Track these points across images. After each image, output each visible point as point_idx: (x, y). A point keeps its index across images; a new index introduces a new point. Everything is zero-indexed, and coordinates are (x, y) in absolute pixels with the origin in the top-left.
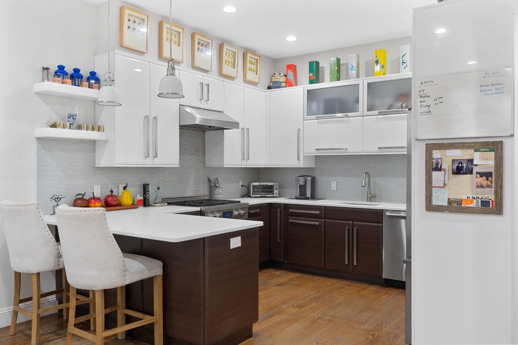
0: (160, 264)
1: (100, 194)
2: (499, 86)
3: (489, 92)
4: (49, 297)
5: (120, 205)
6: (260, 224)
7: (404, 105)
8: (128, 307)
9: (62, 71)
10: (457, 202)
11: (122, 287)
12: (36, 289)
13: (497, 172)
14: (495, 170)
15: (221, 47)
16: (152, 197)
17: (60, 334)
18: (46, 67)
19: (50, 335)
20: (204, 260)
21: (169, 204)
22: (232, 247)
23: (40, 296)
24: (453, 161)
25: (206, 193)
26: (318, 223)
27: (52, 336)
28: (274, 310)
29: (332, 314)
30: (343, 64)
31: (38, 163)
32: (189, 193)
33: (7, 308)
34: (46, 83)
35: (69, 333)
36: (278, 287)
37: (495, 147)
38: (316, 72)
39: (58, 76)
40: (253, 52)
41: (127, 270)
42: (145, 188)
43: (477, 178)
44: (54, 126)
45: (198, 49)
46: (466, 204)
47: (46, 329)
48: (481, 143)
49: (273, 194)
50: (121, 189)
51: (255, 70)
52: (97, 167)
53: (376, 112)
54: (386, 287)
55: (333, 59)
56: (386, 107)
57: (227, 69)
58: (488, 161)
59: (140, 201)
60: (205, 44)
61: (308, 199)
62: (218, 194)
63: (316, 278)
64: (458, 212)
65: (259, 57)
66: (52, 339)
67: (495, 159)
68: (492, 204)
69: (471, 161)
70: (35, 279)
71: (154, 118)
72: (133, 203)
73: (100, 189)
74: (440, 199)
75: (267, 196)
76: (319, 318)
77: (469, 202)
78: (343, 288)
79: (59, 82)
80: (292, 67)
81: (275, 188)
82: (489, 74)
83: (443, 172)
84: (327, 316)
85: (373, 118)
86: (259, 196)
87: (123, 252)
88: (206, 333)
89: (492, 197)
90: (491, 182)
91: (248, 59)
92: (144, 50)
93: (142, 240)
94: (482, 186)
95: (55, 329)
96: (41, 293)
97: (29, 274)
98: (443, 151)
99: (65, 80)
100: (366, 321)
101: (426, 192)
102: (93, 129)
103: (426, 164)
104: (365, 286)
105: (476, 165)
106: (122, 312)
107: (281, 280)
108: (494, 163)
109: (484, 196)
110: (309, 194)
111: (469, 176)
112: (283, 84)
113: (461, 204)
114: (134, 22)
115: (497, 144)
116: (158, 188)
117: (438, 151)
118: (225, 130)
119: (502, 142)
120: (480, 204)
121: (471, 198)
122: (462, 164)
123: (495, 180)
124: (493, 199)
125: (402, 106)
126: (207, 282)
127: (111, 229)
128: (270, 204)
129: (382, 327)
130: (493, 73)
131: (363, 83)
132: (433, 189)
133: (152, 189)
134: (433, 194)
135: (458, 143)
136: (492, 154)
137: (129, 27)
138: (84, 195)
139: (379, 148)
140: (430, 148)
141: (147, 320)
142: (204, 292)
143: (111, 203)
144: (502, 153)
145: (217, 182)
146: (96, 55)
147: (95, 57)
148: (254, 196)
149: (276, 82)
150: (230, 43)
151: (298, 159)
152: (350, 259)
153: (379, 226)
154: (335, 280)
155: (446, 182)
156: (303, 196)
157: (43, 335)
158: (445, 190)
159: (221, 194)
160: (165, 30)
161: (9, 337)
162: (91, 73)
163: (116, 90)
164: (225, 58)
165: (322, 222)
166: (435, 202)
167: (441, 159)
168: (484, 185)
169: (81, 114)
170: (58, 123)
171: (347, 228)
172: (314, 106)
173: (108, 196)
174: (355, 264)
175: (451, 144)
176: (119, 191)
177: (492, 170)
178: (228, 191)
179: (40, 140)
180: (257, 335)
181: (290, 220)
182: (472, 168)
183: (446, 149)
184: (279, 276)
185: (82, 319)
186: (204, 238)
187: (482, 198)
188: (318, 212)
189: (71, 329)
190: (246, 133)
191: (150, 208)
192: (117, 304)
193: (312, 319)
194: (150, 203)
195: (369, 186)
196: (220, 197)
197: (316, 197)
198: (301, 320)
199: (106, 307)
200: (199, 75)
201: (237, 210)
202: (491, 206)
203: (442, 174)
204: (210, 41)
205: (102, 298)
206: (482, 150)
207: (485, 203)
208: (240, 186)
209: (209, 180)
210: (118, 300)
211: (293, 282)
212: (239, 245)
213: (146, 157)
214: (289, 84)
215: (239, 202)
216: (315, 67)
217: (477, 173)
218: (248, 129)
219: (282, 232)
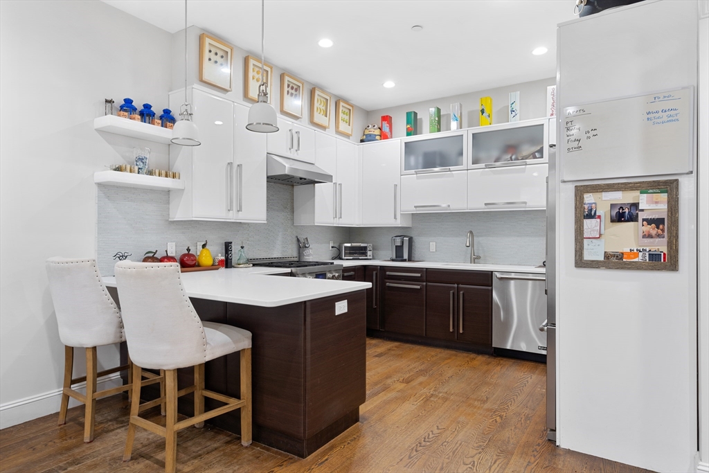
0: (249, 334)
1: (174, 252)
2: (672, 113)
3: (659, 120)
4: (111, 375)
5: (199, 266)
6: (368, 285)
7: (513, 157)
8: (208, 387)
9: (129, 105)
10: (617, 257)
11: (200, 365)
12: (92, 367)
13: (671, 218)
14: (668, 215)
15: (312, 93)
16: (235, 258)
17: (122, 422)
18: (109, 99)
19: (110, 423)
20: (305, 329)
21: (254, 265)
22: (338, 312)
23: (96, 375)
24: (612, 206)
25: (295, 254)
26: (419, 287)
27: (113, 425)
28: (379, 386)
29: (446, 390)
30: (444, 115)
31: (99, 214)
32: (276, 254)
33: (57, 390)
34: (109, 116)
35: (132, 424)
36: (377, 358)
37: (669, 187)
38: (414, 125)
39: (125, 111)
40: (346, 101)
41: (207, 343)
42: (228, 246)
43: (643, 225)
44: (119, 169)
45: (288, 92)
46: (629, 258)
47: (106, 415)
48: (650, 182)
49: (367, 256)
50: (200, 248)
51: (348, 121)
52: (171, 222)
53: (483, 165)
54: (495, 356)
55: (433, 110)
56: (493, 160)
57: (319, 118)
58: (659, 205)
59: (222, 261)
60: (295, 87)
61: (405, 260)
62: (308, 256)
63: (417, 347)
64: (618, 268)
65: (352, 106)
66: (112, 428)
67: (668, 202)
68: (664, 258)
69: (636, 205)
70: (90, 355)
71: (238, 166)
72: (214, 263)
73: (174, 247)
74: (594, 252)
75: (361, 258)
76: (432, 395)
77: (632, 256)
78: (449, 358)
79: (125, 116)
80: (386, 119)
81: (368, 249)
82: (659, 98)
83: (599, 220)
84: (440, 393)
85: (479, 172)
87: (202, 320)
88: (307, 420)
89: (664, 249)
90: (663, 230)
91: (341, 108)
92: (228, 88)
93: (226, 304)
94: (650, 236)
95: (117, 415)
96: (99, 371)
97: (83, 348)
98: (598, 195)
99: (133, 116)
100: (487, 398)
101: (576, 244)
102: (166, 176)
103: (576, 210)
104: (473, 356)
105: (642, 210)
106: (200, 394)
107: (379, 350)
108: (666, 207)
109: (653, 249)
110: (406, 256)
111: (631, 224)
112: (378, 137)
113: (622, 259)
114: (216, 54)
115: (671, 183)
116: (242, 247)
117: (591, 194)
118: (316, 185)
119: (677, 180)
120: (647, 258)
121: (635, 251)
122: (623, 210)
123: (668, 228)
124: (666, 252)
125: (511, 158)
126: (308, 356)
127: (187, 292)
128: (365, 267)
129: (508, 406)
130: (665, 97)
131: (467, 134)
132: (585, 240)
133: (235, 249)
134: (585, 247)
135: (619, 184)
136: (664, 196)
137: (210, 59)
138: (155, 253)
139: (486, 204)
140: (581, 191)
141: (233, 404)
142: (305, 370)
143: (188, 263)
144: (677, 195)
145: (306, 242)
146: (171, 90)
147: (170, 93)
148: (346, 258)
149: (370, 135)
150: (322, 89)
151: (395, 218)
152: (456, 326)
153: (488, 290)
154: (438, 350)
155: (602, 232)
156: (399, 257)
157: (101, 423)
158: (601, 242)
159: (312, 255)
160: (251, 67)
161: (57, 428)
162: (164, 111)
163: (195, 126)
164: (316, 104)
165: (423, 285)
166: (587, 256)
167: (595, 203)
168: (654, 235)
169: (153, 159)
170: (124, 166)
171: (452, 292)
172: (412, 160)
173: (184, 255)
174: (461, 331)
175: (608, 185)
176: (197, 250)
177: (664, 216)
178: (319, 252)
179: (102, 186)
180: (365, 419)
181: (387, 284)
182: (637, 214)
183: (602, 192)
184: (375, 346)
185: (149, 405)
186: (305, 302)
187: (650, 251)
188: (419, 275)
189: (134, 418)
190: (338, 189)
191: (233, 269)
192: (193, 384)
193: (424, 396)
194: (233, 264)
195: (473, 246)
196: (310, 258)
197: (413, 259)
198: (412, 398)
199: (179, 389)
200: (289, 121)
201: (330, 272)
202: (662, 261)
203: (597, 222)
204: (301, 85)
205: (174, 380)
206: (651, 191)
207: (654, 257)
208: (331, 247)
209: (298, 240)
210: (195, 380)
211: (393, 352)
212: (345, 310)
213: (229, 210)
214: (384, 136)
215: (332, 263)
216: (413, 118)
217: (644, 220)
218: (340, 185)
219: (378, 297)
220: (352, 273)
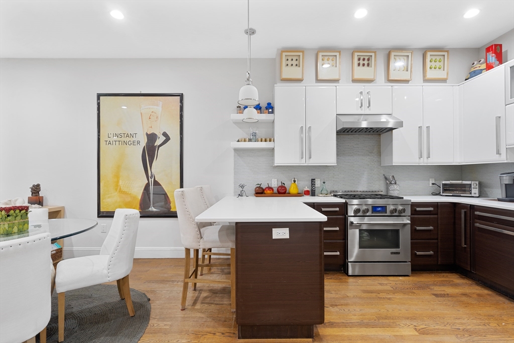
1: (276, 185)
5: (288, 193)
15: (389, 56)
16: (318, 189)
31: (235, 164)
40: (438, 49)
44: (239, 141)
45: (359, 64)
49: (471, 193)
51: (441, 67)
52: (275, 166)
59: (308, 191)
60: (367, 57)
62: (393, 190)
65: (448, 51)
71: (309, 127)
73: (276, 182)
75: (462, 195)
80: (494, 48)
81: (472, 186)
86: (451, 195)
91: (428, 58)
102: (266, 141)
107: (450, 291)
112: (484, 71)
114: (292, 60)
116: (324, 183)
133: (318, 183)
137: (287, 65)
138: (261, 184)
143: (281, 192)
148: (443, 194)
151: (498, 153)
160: (320, 58)
179: (236, 150)
181: (477, 224)
184: (454, 285)
190: (426, 131)
196: (395, 193)
200: (361, 85)
204: (373, 54)
208: (431, 185)
211: (463, 298)
213: (302, 158)
214: (490, 67)
215: (402, 198)
218: (428, 127)
219: (468, 236)
220: (431, 209)
